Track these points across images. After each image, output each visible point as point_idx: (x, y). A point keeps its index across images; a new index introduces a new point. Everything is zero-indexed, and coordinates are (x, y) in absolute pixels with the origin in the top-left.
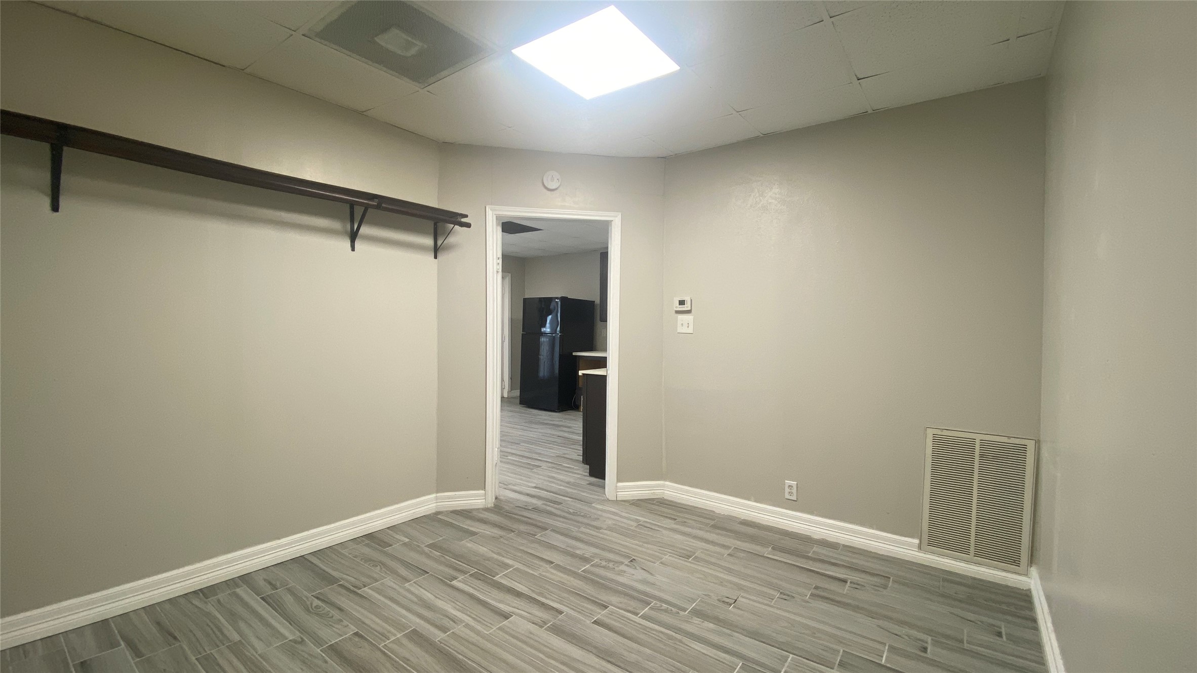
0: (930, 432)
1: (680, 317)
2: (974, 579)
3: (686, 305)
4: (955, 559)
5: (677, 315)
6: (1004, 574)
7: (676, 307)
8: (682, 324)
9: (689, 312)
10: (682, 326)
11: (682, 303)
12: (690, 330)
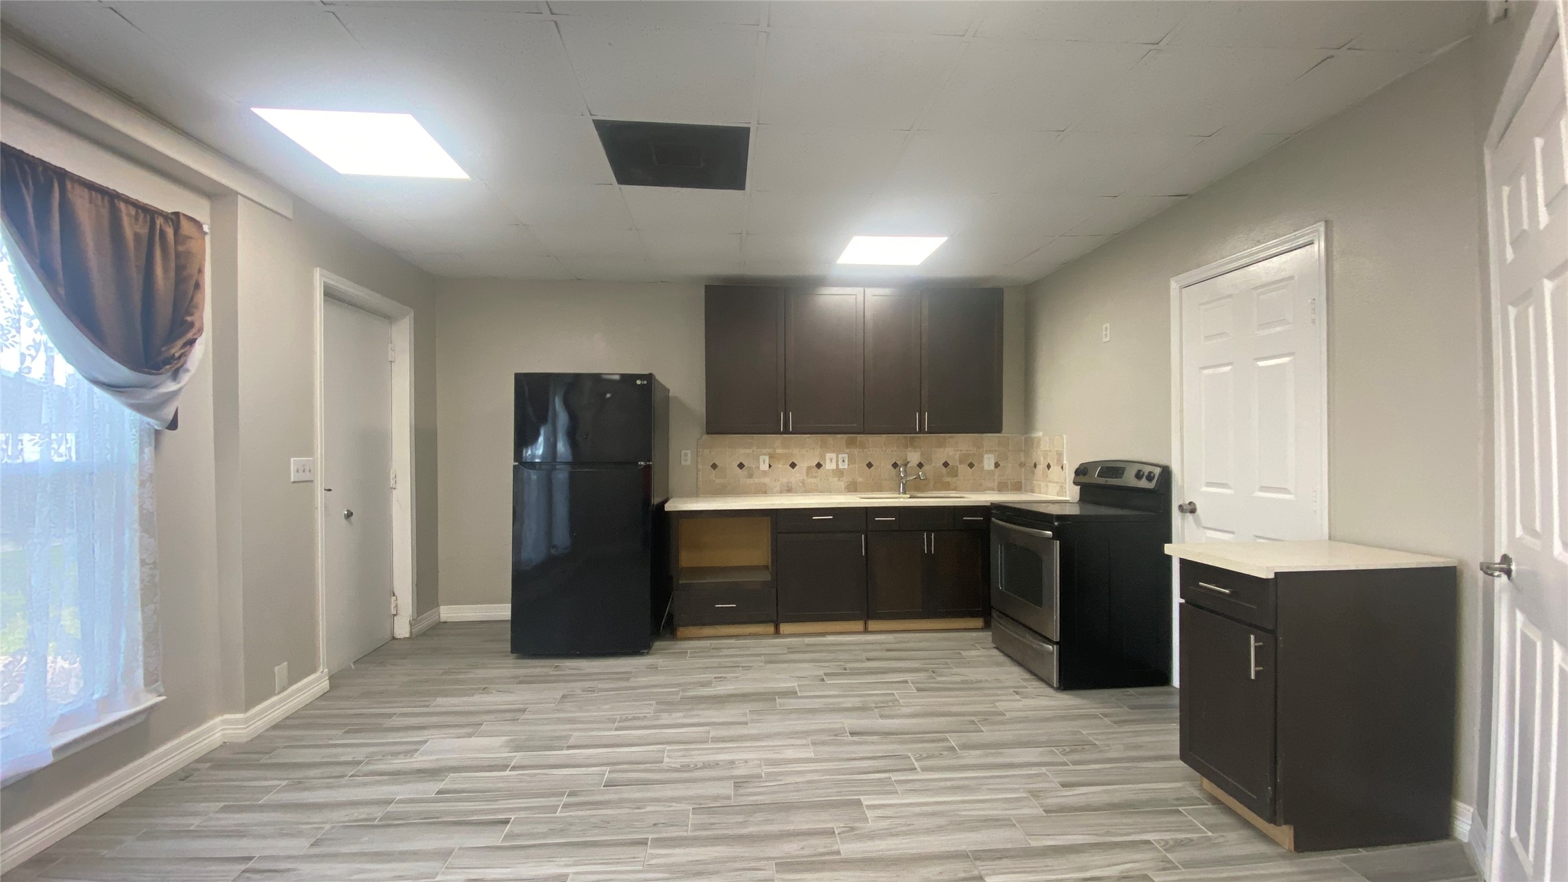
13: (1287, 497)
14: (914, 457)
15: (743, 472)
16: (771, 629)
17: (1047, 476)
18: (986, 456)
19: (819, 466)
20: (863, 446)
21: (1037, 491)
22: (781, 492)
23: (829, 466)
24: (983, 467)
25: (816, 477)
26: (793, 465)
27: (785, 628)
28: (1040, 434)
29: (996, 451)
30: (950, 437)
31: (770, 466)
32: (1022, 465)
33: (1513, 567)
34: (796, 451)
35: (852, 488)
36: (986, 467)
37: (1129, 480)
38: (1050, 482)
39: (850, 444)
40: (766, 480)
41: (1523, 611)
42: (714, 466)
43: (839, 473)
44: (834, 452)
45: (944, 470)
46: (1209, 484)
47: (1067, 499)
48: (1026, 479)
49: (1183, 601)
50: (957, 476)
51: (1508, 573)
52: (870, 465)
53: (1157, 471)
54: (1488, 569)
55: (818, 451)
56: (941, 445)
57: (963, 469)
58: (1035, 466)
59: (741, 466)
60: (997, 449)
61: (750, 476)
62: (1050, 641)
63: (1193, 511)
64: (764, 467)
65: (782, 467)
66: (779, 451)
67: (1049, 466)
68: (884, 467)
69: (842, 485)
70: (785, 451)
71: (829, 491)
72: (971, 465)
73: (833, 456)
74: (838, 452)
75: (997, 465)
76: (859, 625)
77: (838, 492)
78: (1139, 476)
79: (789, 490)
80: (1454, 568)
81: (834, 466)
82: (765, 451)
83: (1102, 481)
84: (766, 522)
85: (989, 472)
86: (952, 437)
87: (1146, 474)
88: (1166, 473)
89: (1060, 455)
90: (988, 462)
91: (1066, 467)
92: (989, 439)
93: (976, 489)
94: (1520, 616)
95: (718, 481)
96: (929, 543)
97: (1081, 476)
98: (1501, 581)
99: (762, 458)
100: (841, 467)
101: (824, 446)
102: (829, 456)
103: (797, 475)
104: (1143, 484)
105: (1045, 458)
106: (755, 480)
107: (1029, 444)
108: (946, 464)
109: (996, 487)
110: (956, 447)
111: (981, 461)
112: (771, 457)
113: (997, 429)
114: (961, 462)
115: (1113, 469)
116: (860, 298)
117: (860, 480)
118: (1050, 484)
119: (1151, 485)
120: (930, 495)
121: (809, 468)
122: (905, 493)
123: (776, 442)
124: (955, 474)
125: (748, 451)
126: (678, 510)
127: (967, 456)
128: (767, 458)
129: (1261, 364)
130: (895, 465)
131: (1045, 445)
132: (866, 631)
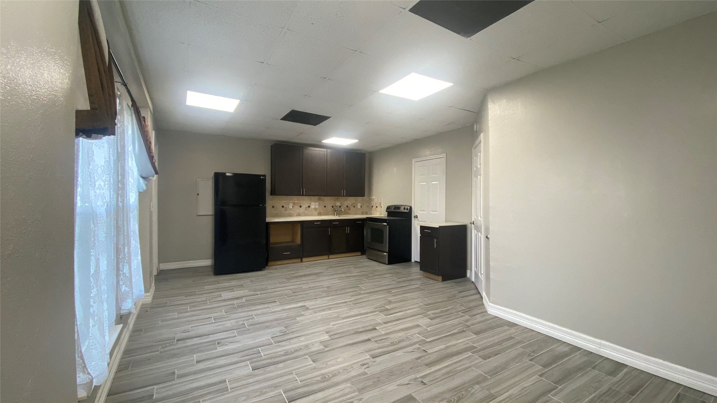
13: (437, 213)
14: (338, 204)
15: (283, 209)
16: (300, 260)
17: (376, 210)
19: (309, 207)
20: (323, 200)
21: (373, 214)
22: (297, 216)
23: (313, 207)
25: (308, 211)
26: (301, 207)
27: (304, 260)
28: (374, 197)
30: (348, 198)
31: (293, 207)
32: (368, 207)
33: (474, 223)
34: (302, 202)
35: (320, 214)
36: (358, 207)
37: (402, 210)
38: (377, 211)
39: (319, 199)
40: (292, 212)
41: (476, 230)
42: (273, 207)
43: (315, 209)
44: (314, 202)
45: (347, 208)
46: (421, 211)
47: (383, 216)
48: (369, 211)
49: (420, 235)
50: (350, 210)
51: (474, 224)
52: (325, 207)
53: (409, 208)
54: (471, 223)
55: (309, 201)
56: (346, 200)
57: (352, 208)
58: (372, 207)
59: (283, 207)
60: (362, 201)
61: (286, 210)
62: (385, 252)
63: (417, 217)
64: (291, 207)
65: (297, 207)
66: (296, 202)
67: (377, 207)
68: (329, 207)
69: (316, 213)
70: (299, 202)
71: (312, 215)
72: (354, 207)
73: (314, 203)
74: (315, 202)
75: (361, 207)
76: (326, 257)
77: (315, 215)
78: (404, 209)
79: (299, 215)
80: (466, 225)
81: (314, 207)
82: (291, 202)
83: (395, 210)
84: (299, 225)
85: (359, 209)
86: (349, 198)
87: (406, 208)
88: (411, 208)
89: (380, 204)
91: (382, 207)
92: (360, 199)
93: (355, 214)
94: (475, 231)
95: (275, 212)
96: (348, 230)
97: (388, 209)
98: (473, 225)
99: (290, 204)
100: (316, 207)
101: (311, 200)
102: (312, 203)
103: (302, 210)
104: (406, 211)
105: (376, 204)
106: (288, 212)
107: (370, 200)
108: (347, 206)
109: (361, 213)
110: (350, 201)
111: (357, 205)
112: (293, 204)
113: (363, 195)
114: (351, 206)
115: (397, 207)
116: (326, 152)
117: (322, 211)
118: (377, 212)
119: (408, 211)
120: (343, 216)
121: (306, 208)
122: (337, 215)
123: (295, 199)
125: (285, 201)
126: (270, 221)
127: (353, 204)
128: (292, 204)
129: (433, 183)
130: (333, 207)
131: (376, 201)
132: (329, 258)
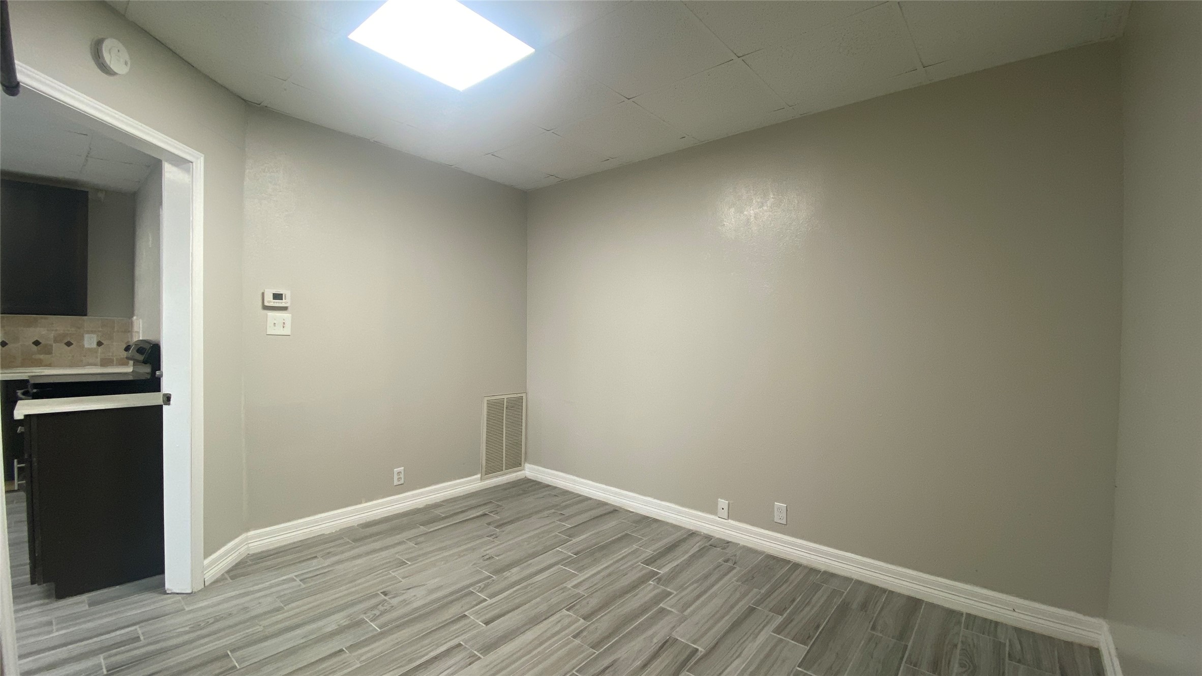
0: (486, 399)
1: (271, 314)
2: (508, 483)
3: (284, 300)
4: (496, 477)
5: (266, 312)
6: (515, 474)
7: (269, 302)
8: (275, 324)
9: (285, 309)
10: (275, 326)
11: (277, 296)
12: (287, 331)
18: (86, 336)
24: (84, 346)
29: (99, 331)
30: (42, 318)
36: (87, 346)
45: (35, 348)
50: (50, 353)
56: (30, 325)
57: (58, 347)
60: (101, 329)
72: (68, 344)
75: (100, 344)
85: (90, 350)
86: (44, 318)
90: (90, 341)
93: (75, 364)
108: (37, 343)
109: (99, 364)
110: (46, 327)
111: (82, 338)
114: (56, 341)
120: (18, 371)
124: (48, 350)
127: (64, 335)
